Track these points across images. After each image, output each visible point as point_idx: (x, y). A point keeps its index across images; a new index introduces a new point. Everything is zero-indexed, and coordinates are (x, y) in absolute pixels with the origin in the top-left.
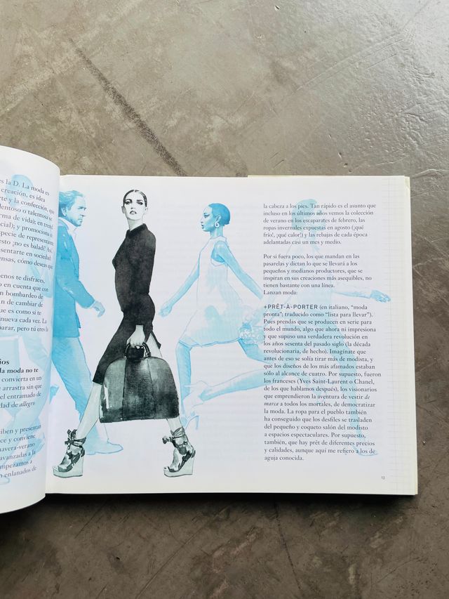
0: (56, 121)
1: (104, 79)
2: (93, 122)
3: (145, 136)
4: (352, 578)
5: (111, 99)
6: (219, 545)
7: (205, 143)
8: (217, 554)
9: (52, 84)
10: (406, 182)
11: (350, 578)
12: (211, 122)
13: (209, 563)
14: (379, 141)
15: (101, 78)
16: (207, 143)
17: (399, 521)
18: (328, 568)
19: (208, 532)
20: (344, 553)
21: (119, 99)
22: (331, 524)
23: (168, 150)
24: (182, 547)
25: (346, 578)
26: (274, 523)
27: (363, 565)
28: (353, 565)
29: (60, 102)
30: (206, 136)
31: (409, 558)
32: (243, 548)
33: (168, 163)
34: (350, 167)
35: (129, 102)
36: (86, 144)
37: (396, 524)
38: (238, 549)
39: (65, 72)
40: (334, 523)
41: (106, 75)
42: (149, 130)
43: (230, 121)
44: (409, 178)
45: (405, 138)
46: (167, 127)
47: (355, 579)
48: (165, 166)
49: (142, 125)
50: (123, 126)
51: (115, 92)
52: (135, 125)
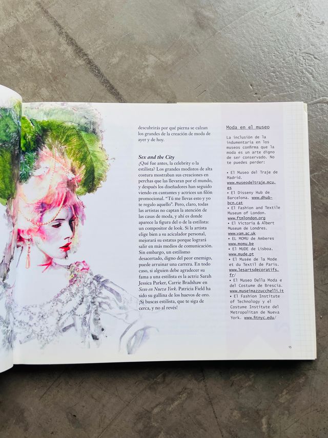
0: (20, 60)
1: (59, 25)
2: (50, 60)
3: (93, 71)
4: (265, 426)
5: (65, 42)
6: (157, 403)
7: (142, 77)
8: (156, 411)
9: (16, 30)
10: (305, 107)
11: (263, 427)
12: (146, 60)
13: (150, 418)
14: (282, 75)
15: (56, 24)
16: (143, 77)
17: (302, 380)
18: (246, 420)
19: (148, 393)
20: (258, 407)
21: (71, 41)
22: (247, 384)
23: (111, 83)
24: (127, 405)
25: (260, 427)
26: (202, 384)
27: (273, 416)
28: (265, 417)
29: (23, 44)
30: (142, 72)
31: (309, 409)
32: (177, 406)
33: (111, 93)
34: (259, 96)
35: (79, 44)
36: (44, 78)
37: (300, 383)
38: (172, 406)
39: (27, 20)
40: (250, 383)
41: (60, 22)
42: (96, 67)
43: (162, 59)
44: (306, 104)
45: (302, 72)
46: (111, 63)
47: (267, 428)
48: (109, 95)
49: (90, 62)
50: (75, 63)
51: (67, 36)
52: (84, 62)
